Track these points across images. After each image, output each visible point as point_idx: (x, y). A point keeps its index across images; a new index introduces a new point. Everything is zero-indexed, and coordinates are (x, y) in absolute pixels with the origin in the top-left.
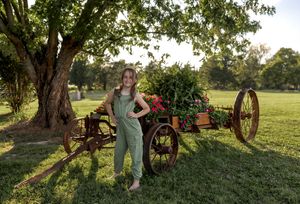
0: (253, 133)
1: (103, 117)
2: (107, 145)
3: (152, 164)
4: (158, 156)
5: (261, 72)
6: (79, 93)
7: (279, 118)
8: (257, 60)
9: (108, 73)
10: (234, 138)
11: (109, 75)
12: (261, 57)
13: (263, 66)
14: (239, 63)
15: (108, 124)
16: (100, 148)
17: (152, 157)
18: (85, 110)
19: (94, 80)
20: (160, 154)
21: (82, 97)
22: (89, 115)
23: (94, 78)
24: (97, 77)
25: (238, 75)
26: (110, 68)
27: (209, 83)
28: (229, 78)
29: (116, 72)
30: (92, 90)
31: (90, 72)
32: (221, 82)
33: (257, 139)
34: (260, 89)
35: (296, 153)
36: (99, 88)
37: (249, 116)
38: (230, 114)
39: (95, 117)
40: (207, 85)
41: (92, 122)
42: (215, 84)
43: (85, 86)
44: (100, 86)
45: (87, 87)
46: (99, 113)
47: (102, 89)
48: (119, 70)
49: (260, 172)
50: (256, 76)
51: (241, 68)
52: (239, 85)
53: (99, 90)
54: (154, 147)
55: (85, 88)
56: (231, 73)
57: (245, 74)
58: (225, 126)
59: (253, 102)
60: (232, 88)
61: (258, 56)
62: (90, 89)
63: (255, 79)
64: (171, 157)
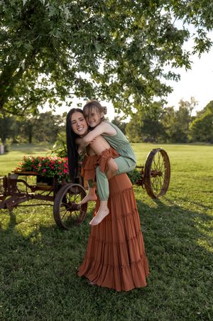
0: (165, 190)
1: (20, 177)
2: (22, 204)
3: (63, 220)
4: (68, 213)
5: (191, 125)
6: (2, 147)
7: (196, 174)
8: (187, 113)
9: (34, 125)
10: (146, 195)
11: (35, 128)
12: (191, 109)
13: (194, 118)
14: (169, 116)
15: (25, 183)
16: (16, 206)
17: (62, 214)
18: (8, 166)
19: (19, 132)
20: (71, 210)
21: (6, 151)
22: (7, 175)
23: (19, 130)
24: (22, 129)
25: (168, 128)
26: (36, 119)
27: (140, 135)
28: (159, 131)
29: (42, 124)
30: (17, 142)
31: (14, 124)
32: (151, 134)
33: (168, 195)
34: (191, 142)
35: (197, 208)
36: (25, 140)
37: (160, 174)
38: (142, 172)
39: (13, 178)
40: (137, 137)
41: (10, 182)
42: (146, 137)
43: (9, 138)
44: (25, 138)
45: (11, 140)
46: (17, 173)
47: (28, 142)
48: (45, 122)
49: (159, 225)
50: (187, 129)
51: (172, 121)
52: (169, 138)
53: (25, 142)
54: (65, 206)
55: (9, 141)
56: (161, 125)
57: (175, 127)
58: (137, 183)
59: (164, 160)
60: (163, 141)
61: (189, 109)
62: (15, 142)
63: (186, 132)
64: (81, 213)
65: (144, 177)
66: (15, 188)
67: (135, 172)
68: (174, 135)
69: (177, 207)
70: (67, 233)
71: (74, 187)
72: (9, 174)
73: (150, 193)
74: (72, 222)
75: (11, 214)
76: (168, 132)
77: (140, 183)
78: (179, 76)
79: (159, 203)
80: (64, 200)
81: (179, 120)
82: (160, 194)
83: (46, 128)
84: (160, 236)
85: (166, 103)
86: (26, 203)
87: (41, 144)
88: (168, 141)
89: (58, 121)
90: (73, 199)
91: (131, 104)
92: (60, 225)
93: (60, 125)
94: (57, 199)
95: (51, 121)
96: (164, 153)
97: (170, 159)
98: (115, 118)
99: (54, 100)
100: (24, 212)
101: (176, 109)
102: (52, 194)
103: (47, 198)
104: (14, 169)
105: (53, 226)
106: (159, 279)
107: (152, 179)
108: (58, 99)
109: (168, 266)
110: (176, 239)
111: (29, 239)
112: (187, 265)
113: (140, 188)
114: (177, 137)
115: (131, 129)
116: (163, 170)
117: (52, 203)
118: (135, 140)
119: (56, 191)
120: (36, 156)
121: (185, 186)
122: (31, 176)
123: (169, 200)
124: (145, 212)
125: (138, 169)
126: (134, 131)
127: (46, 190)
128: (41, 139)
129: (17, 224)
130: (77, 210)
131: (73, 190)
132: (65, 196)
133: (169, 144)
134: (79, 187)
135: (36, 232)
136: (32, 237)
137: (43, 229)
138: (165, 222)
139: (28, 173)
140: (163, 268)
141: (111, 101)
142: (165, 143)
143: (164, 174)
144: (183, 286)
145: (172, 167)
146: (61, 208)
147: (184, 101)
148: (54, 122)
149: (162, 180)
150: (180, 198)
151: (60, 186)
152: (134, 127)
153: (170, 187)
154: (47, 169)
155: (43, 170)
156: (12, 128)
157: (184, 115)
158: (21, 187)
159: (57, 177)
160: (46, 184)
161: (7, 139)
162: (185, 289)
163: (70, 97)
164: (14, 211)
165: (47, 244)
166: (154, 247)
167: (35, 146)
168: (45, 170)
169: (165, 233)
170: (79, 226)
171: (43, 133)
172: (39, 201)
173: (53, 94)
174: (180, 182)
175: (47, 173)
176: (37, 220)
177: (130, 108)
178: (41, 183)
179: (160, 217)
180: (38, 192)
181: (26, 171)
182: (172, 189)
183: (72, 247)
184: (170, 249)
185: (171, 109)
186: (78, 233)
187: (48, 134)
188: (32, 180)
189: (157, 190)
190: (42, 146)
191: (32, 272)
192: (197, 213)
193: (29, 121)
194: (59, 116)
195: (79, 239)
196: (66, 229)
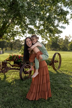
0: (59, 67)
2: (8, 71)
3: (23, 77)
4: (25, 75)
5: (69, 45)
6: (2, 51)
7: (70, 62)
8: (68, 40)
9: (13, 44)
10: (52, 69)
11: (13, 45)
12: (69, 39)
13: (70, 42)
14: (61, 41)
15: (10, 64)
16: (6, 72)
17: (23, 75)
18: (4, 58)
19: (8, 46)
20: (26, 74)
21: (3, 53)
22: (3, 61)
23: (8, 45)
24: (9, 45)
25: (61, 46)
26: (14, 42)
27: (51, 48)
28: (57, 47)
29: (16, 43)
30: (7, 50)
31: (6, 43)
32: (55, 48)
33: (60, 69)
34: (69, 51)
35: (71, 74)
36: (10, 49)
37: (58, 62)
38: (51, 61)
39: (5, 62)
40: (50, 49)
41: (4, 63)
42: (53, 49)
43: (4, 48)
44: (10, 48)
45: (5, 49)
46: (7, 60)
47: (11, 50)
48: (17, 43)
49: (57, 80)
50: (68, 46)
51: (62, 43)
52: (61, 49)
53: (10, 50)
54: (24, 72)
55: (4, 49)
56: (58, 45)
57: (64, 45)
58: (49, 65)
59: (59, 57)
60: (59, 50)
61: (68, 39)
62: (6, 50)
63: (67, 47)
64: (29, 75)
65: (52, 63)
66: (6, 66)
67: (49, 61)
68: (63, 48)
69: (63, 74)
70: (24, 82)
71: (27, 65)
72: (4, 61)
73: (54, 69)
74: (26, 78)
75: (4, 75)
76: (61, 47)
77: (50, 65)
78: (65, 27)
79: (57, 72)
80: (23, 70)
81: (65, 43)
82: (58, 69)
83: (17, 45)
84: (57, 84)
85: (60, 37)
86: (10, 71)
87: (15, 50)
88: (61, 50)
89: (22, 42)
90: (26, 70)
91: (48, 37)
92: (22, 79)
93: (22, 44)
94: (21, 69)
95: (19, 42)
96: (59, 54)
97: (61, 57)
98: (42, 42)
99: (21, 35)
100: (9, 74)
101: (64, 39)
102: (19, 68)
103: (17, 69)
104: (6, 59)
105: (19, 79)
106: (57, 98)
107: (55, 63)
108: (22, 34)
109: (60, 94)
110: (63, 85)
111: (11, 84)
112: (67, 94)
113: (51, 67)
114: (64, 49)
115: (47, 46)
116: (59, 60)
117: (19, 71)
118: (49, 50)
119: (20, 67)
120: (14, 55)
121: (66, 66)
122: (12, 62)
123: (61, 71)
124: (52, 75)
125: (50, 60)
126: (49, 46)
127: (17, 66)
128: (15, 49)
129: (6, 78)
130: (28, 74)
131: (26, 66)
132: (24, 69)
133: (61, 51)
134: (29, 66)
135: (13, 81)
136: (12, 83)
137: (16, 80)
138: (59, 79)
139: (11, 60)
140: (58, 95)
141: (41, 35)
142: (60, 51)
143: (59, 62)
144: (65, 101)
145: (62, 59)
146: (22, 73)
147: (67, 36)
148: (20, 43)
149: (58, 64)
150: (65, 70)
151: (22, 65)
152: (49, 45)
153: (61, 66)
154: (18, 59)
155: (16, 59)
156: (5, 45)
157: (66, 41)
158: (8, 65)
159: (21, 62)
160: (17, 64)
161: (3, 49)
162: (66, 102)
163: (26, 34)
164: (6, 74)
165: (17, 85)
166: (55, 87)
167: (13, 51)
168: (17, 59)
169: (59, 82)
170: (28, 79)
171: (16, 47)
172: (15, 70)
173: (20, 33)
174: (65, 65)
175: (17, 60)
176: (14, 77)
177: (47, 38)
178: (15, 64)
179: (57, 77)
180: (14, 67)
181: (10, 59)
182: (62, 67)
183: (26, 87)
184: (61, 88)
185: (62, 39)
186: (28, 82)
187: (18, 47)
188: (12, 63)
189: (56, 67)
190: (16, 51)
191: (12, 95)
192: (71, 76)
193: (11, 42)
194: (22, 41)
195: (28, 84)
196: (24, 80)
